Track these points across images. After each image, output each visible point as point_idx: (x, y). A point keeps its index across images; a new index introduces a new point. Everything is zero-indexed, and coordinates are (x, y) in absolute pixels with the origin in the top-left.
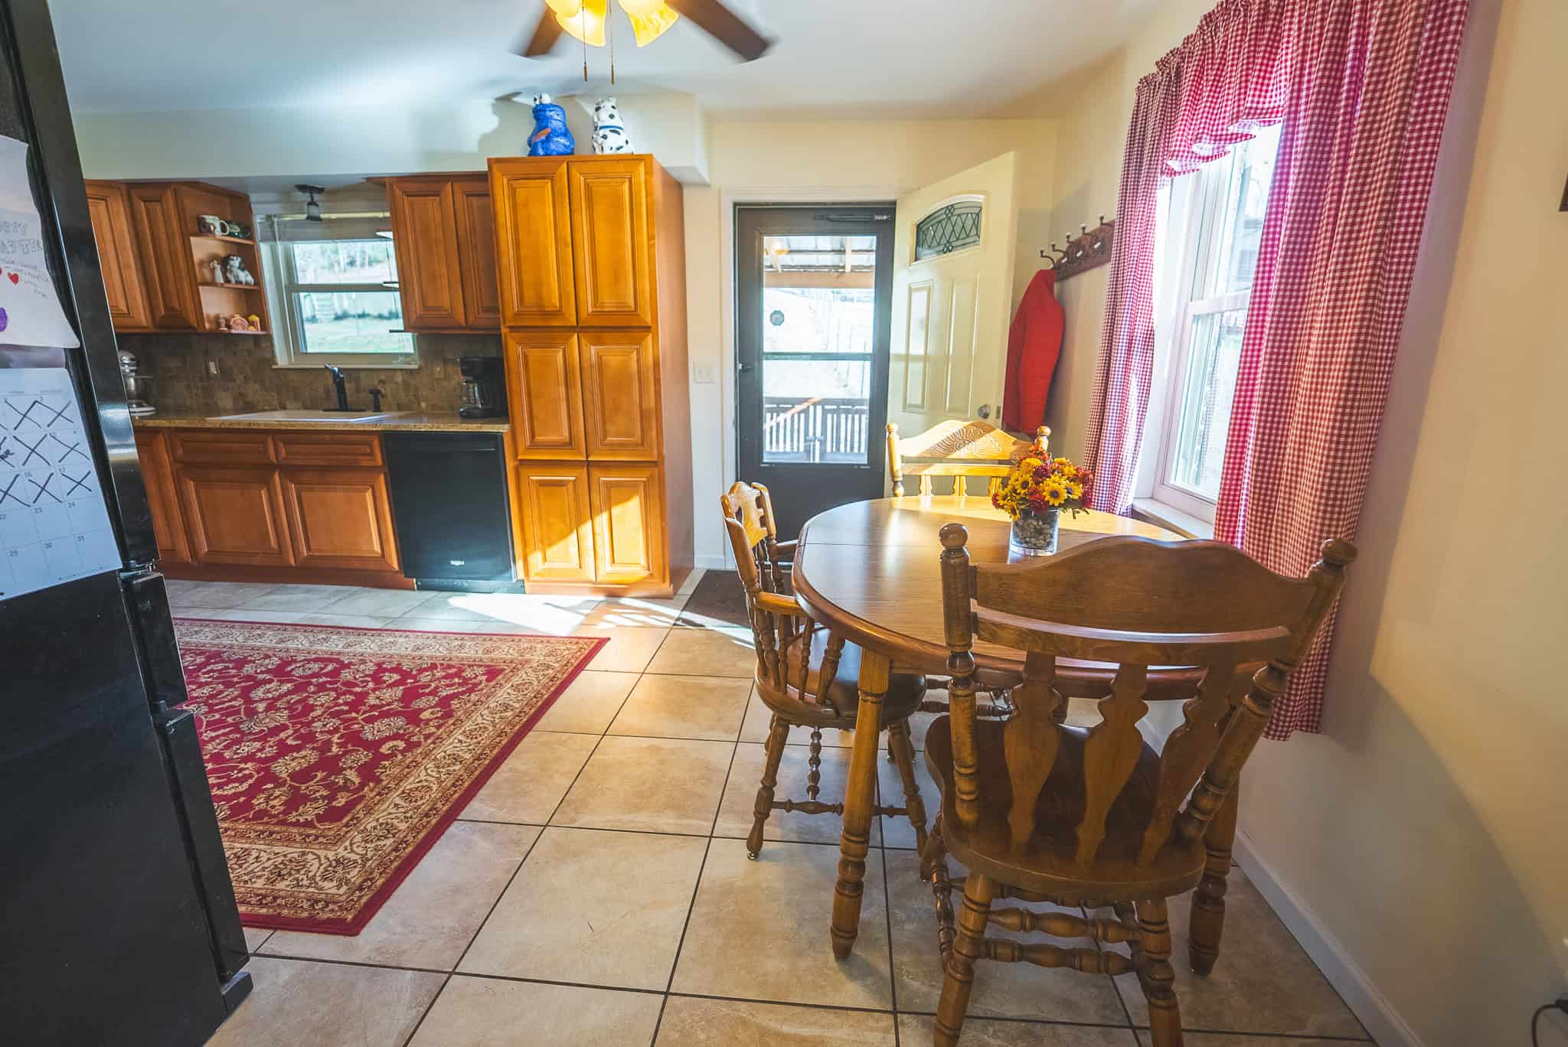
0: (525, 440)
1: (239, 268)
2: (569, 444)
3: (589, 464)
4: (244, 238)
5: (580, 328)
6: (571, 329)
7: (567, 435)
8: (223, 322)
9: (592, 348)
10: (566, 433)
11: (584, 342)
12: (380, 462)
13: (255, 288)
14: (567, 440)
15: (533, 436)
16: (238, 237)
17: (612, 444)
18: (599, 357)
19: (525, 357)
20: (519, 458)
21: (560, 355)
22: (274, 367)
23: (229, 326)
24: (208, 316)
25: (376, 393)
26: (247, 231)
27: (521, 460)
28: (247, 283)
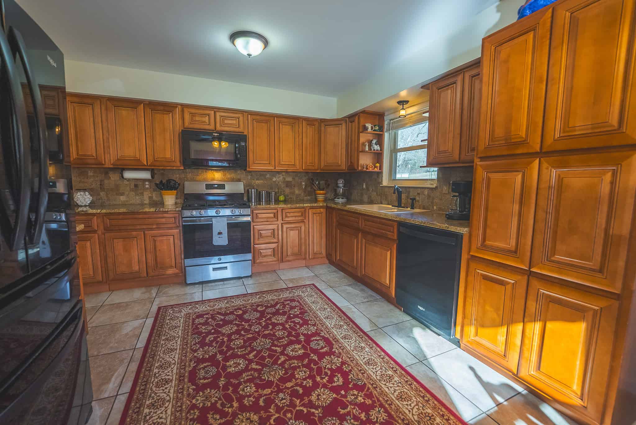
0: (477, 241)
1: (375, 144)
2: (515, 253)
3: (530, 274)
4: (379, 131)
5: (542, 154)
6: (534, 155)
7: (514, 244)
8: (365, 166)
9: (554, 171)
10: (513, 242)
11: (545, 165)
12: (395, 237)
13: (381, 152)
14: (513, 249)
15: (484, 240)
16: (377, 131)
17: (558, 262)
18: (560, 180)
19: (489, 179)
20: (471, 253)
21: (519, 177)
22: (381, 185)
23: (367, 169)
24: (361, 164)
25: (413, 199)
26: (381, 128)
27: (473, 256)
28: (377, 150)
